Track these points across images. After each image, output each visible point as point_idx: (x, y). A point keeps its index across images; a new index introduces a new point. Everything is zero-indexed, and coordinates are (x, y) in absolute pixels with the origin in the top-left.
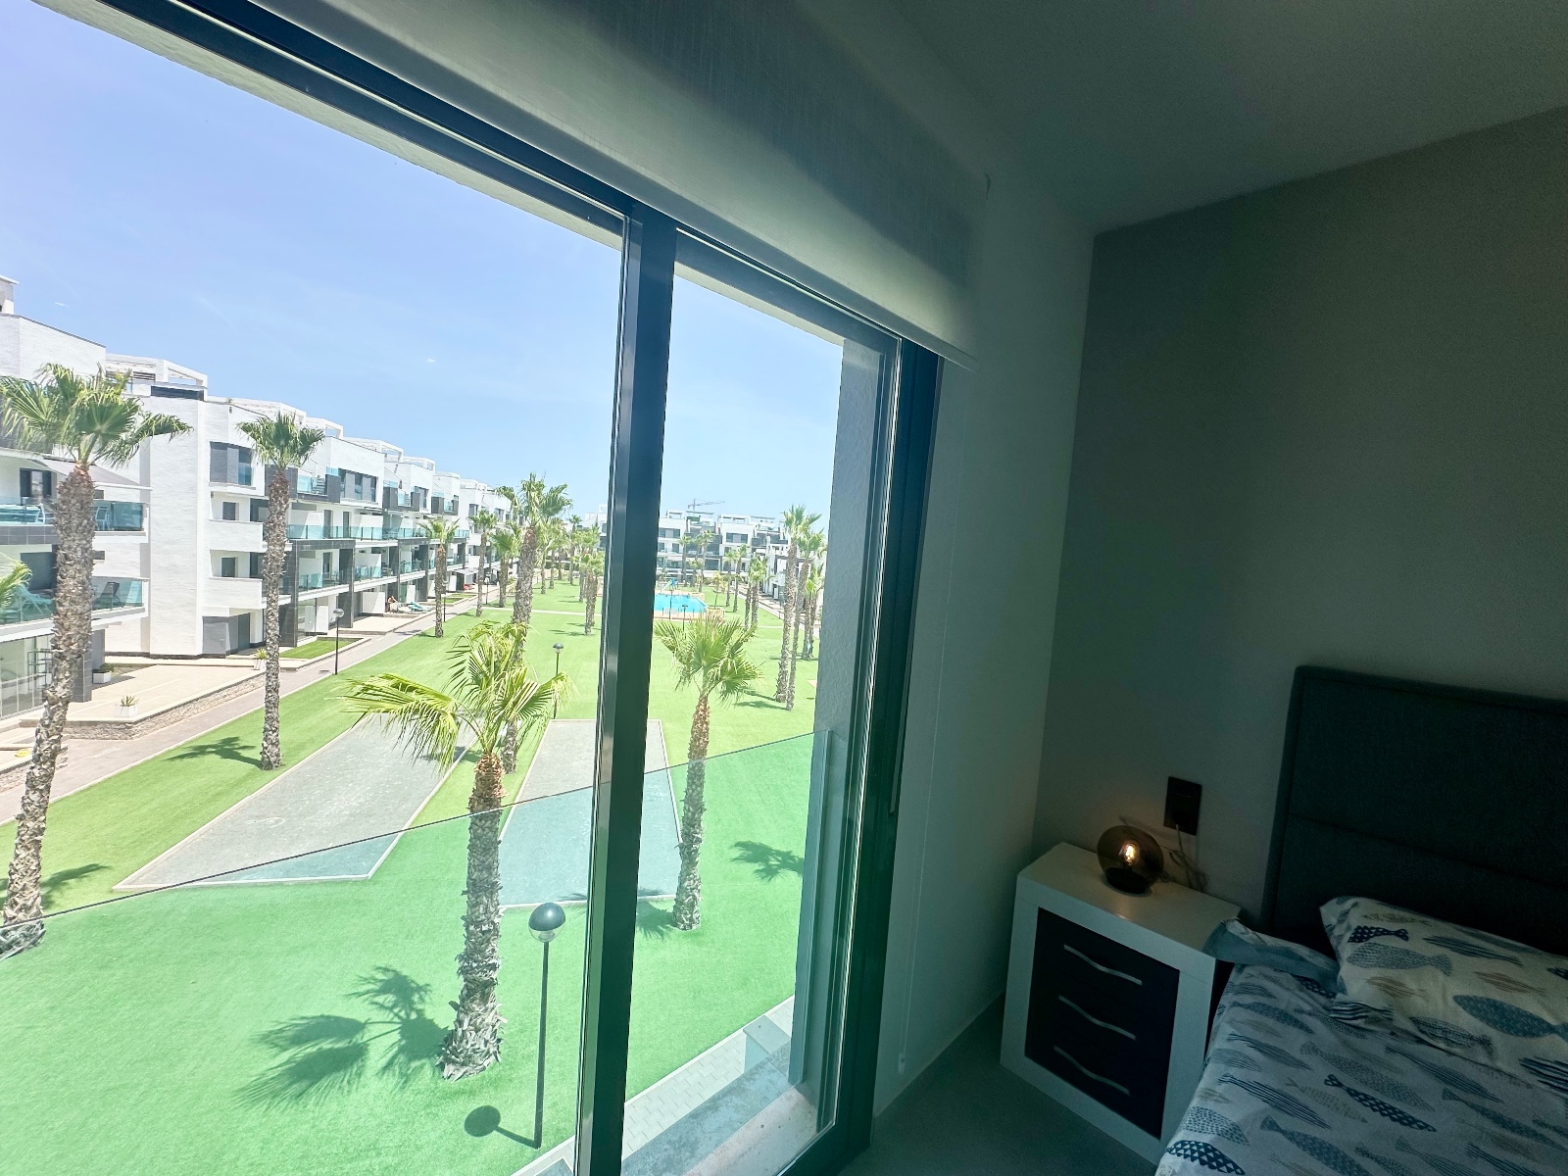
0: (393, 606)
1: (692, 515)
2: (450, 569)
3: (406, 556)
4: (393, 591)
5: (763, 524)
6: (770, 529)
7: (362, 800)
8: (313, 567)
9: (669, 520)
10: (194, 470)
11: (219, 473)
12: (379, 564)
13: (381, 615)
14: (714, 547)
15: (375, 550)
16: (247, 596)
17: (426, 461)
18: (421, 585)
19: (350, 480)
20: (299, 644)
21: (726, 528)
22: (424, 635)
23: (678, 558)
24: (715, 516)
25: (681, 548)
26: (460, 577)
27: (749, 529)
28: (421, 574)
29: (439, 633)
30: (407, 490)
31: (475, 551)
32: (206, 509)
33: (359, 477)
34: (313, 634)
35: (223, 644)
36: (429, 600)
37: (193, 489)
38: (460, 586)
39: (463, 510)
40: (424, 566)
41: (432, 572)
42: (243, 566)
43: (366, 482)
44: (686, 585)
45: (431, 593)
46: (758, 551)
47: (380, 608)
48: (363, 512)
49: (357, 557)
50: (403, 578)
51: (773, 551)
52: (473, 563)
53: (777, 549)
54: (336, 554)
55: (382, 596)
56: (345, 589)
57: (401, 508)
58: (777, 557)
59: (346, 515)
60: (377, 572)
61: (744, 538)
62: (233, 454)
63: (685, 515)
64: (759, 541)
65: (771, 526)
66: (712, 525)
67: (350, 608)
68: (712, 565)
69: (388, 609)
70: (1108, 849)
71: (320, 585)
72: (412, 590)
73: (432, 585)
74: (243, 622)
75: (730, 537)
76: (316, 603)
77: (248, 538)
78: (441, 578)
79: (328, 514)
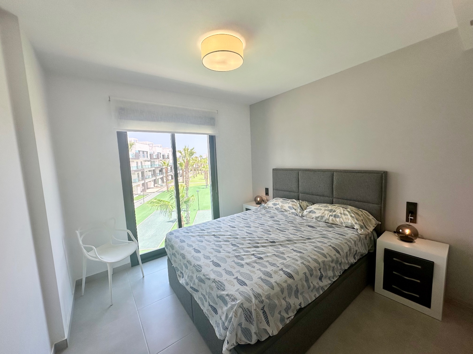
0: (156, 185)
3: (157, 171)
7: (154, 232)
12: (151, 175)
15: (149, 171)
18: (162, 179)
22: (164, 192)
26: (172, 176)
29: (168, 191)
34: (137, 194)
36: (165, 183)
40: (162, 174)
43: (145, 153)
47: (152, 186)
48: (145, 161)
49: (145, 173)
50: (157, 178)
56: (143, 182)
57: (155, 159)
59: (141, 162)
67: (145, 187)
70: (255, 200)
71: (137, 181)
73: (165, 178)
76: (137, 186)
79: (137, 163)
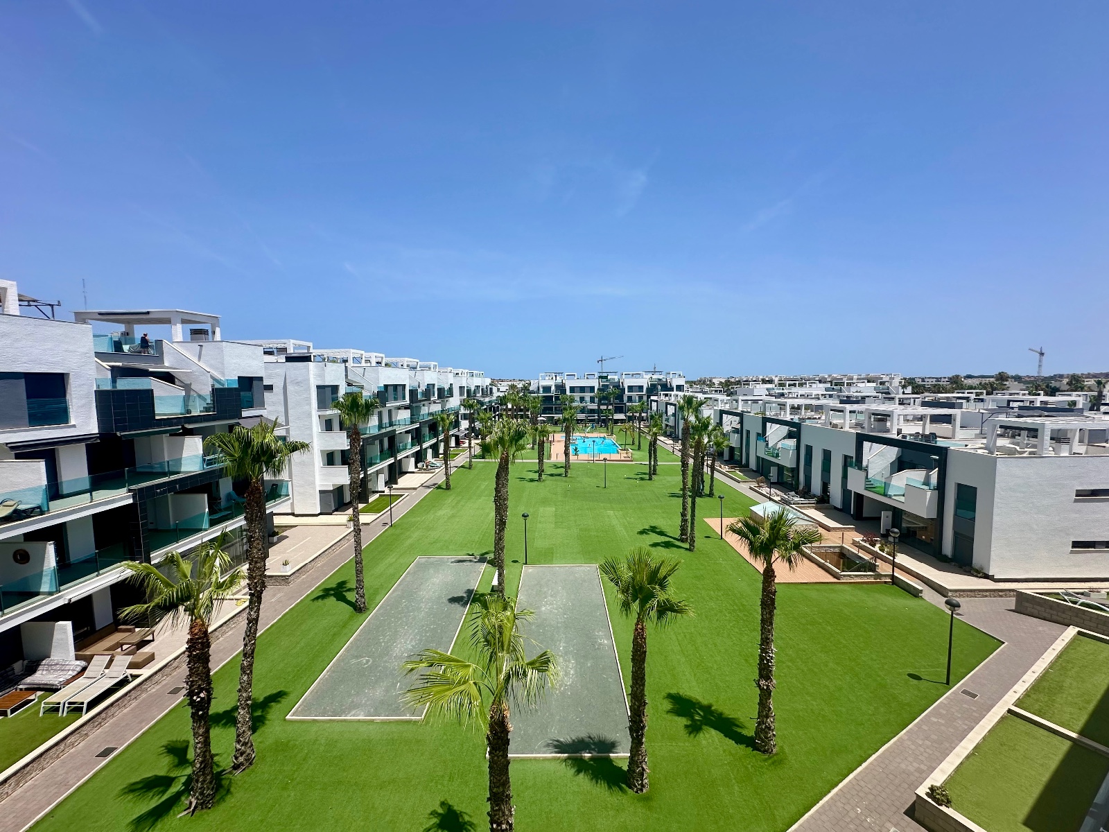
0: (420, 465)
1: (601, 374)
2: (451, 433)
3: (426, 430)
4: (419, 457)
5: (654, 377)
6: (660, 380)
8: (375, 450)
9: (586, 380)
10: (310, 404)
11: (322, 405)
12: (410, 440)
13: (413, 472)
14: (620, 397)
15: (407, 432)
16: (341, 476)
17: (432, 364)
18: (435, 447)
19: (391, 390)
20: (370, 500)
21: (628, 382)
22: (439, 487)
23: (594, 406)
24: (619, 374)
25: (596, 400)
26: (457, 437)
27: (644, 381)
28: (434, 441)
29: (448, 487)
30: (423, 388)
31: (465, 417)
32: (316, 426)
33: (395, 386)
34: (377, 492)
35: (330, 505)
36: (441, 456)
37: (310, 415)
38: (458, 443)
39: (456, 391)
40: (436, 435)
41: (441, 437)
42: (338, 458)
43: (400, 389)
44: (601, 426)
45: (441, 451)
46: (652, 398)
47: (411, 468)
48: (399, 408)
49: (397, 439)
50: (425, 446)
51: (663, 397)
52: (465, 424)
53: (666, 395)
54: (386, 441)
55: (413, 460)
56: (391, 461)
57: (421, 401)
58: (667, 404)
59: (390, 412)
60: (409, 446)
61: (641, 388)
62: (329, 391)
63: (597, 376)
64: (652, 390)
65: (661, 377)
66: (616, 380)
67: (395, 472)
68: (619, 410)
69: (416, 467)
71: (378, 461)
72: (430, 452)
73: (442, 446)
74: (339, 490)
75: (631, 388)
76: (378, 473)
77: (340, 441)
78: (446, 441)
79: (380, 414)
